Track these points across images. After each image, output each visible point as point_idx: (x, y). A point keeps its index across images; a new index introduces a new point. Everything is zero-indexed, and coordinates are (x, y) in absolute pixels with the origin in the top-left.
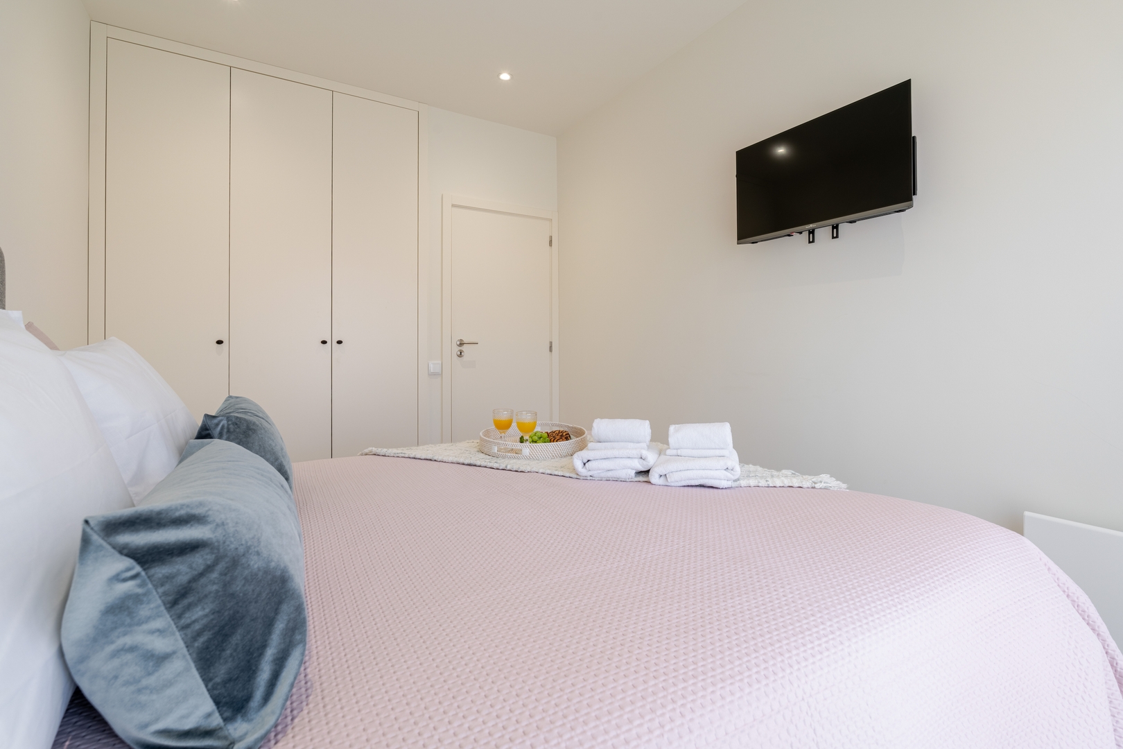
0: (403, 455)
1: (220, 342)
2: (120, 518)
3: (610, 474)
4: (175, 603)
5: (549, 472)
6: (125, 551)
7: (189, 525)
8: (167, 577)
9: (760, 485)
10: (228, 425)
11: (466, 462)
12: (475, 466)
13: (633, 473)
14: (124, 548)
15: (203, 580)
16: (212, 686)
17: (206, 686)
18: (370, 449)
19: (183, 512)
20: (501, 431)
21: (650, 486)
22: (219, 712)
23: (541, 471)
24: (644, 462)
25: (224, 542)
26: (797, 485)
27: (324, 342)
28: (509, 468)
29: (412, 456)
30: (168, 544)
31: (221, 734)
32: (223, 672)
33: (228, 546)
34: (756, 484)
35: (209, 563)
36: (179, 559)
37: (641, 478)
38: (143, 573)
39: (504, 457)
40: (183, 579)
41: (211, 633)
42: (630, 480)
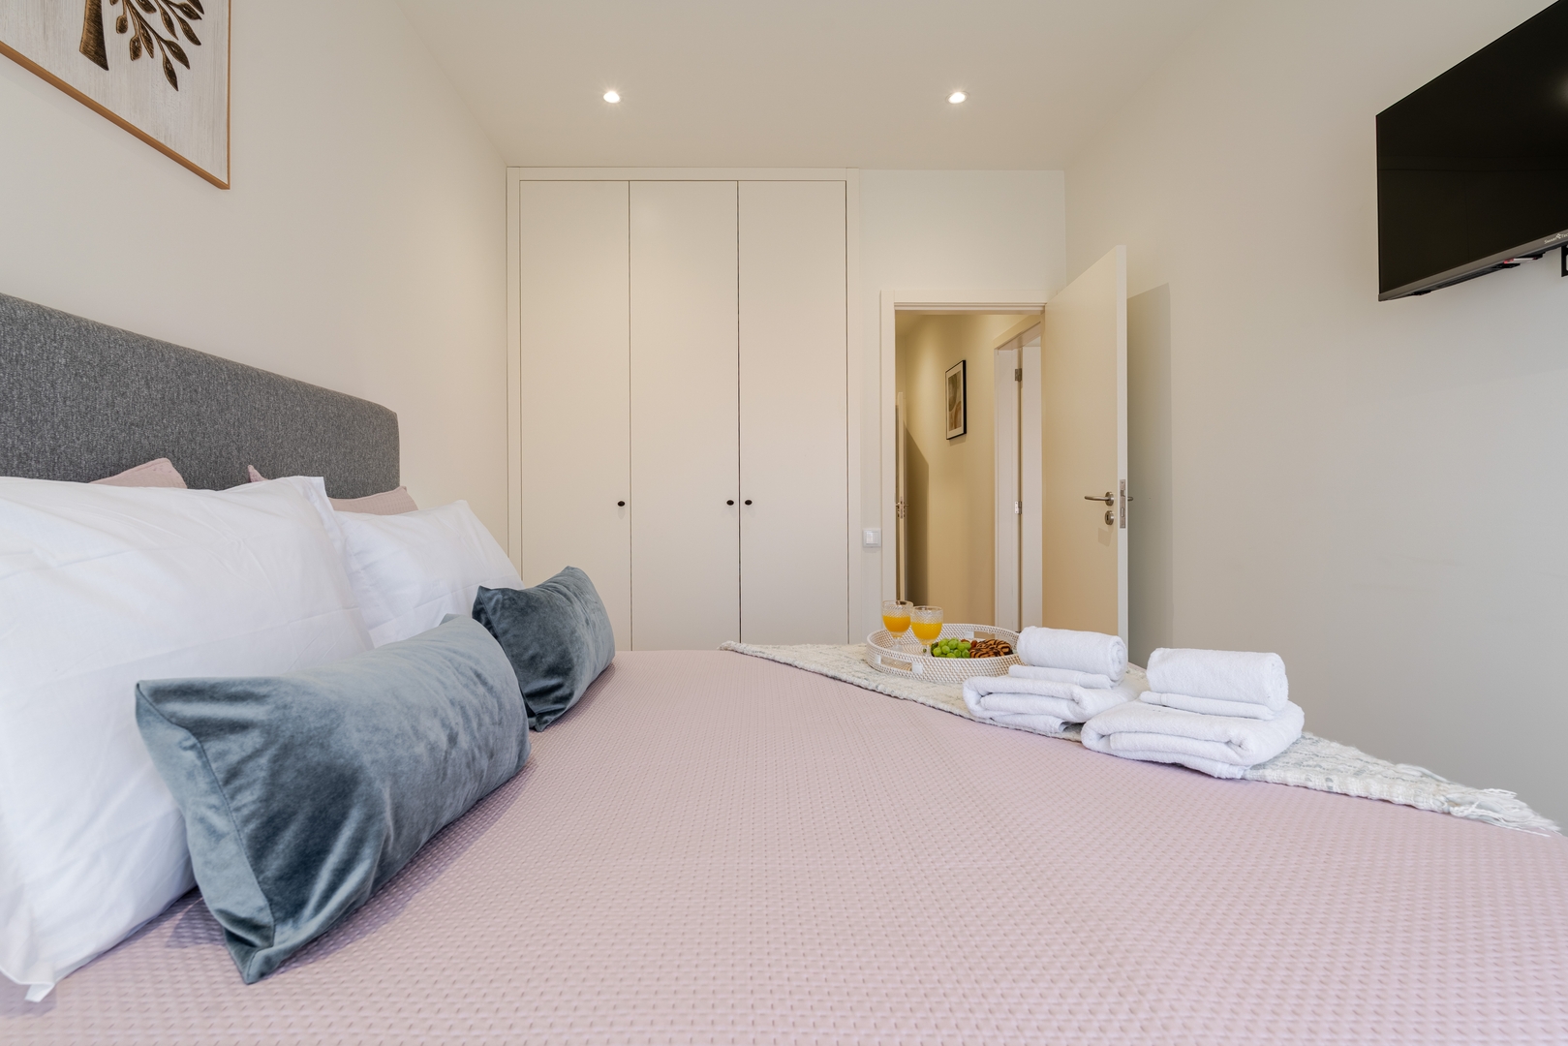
0: (761, 655)
1: (621, 504)
2: (170, 686)
3: (1019, 720)
4: (227, 782)
5: (932, 703)
6: (174, 720)
7: (245, 703)
8: (220, 754)
9: (1310, 784)
10: (504, 600)
11: (830, 673)
12: (840, 680)
13: (1056, 724)
14: (172, 717)
15: (251, 764)
16: (263, 879)
17: (257, 878)
18: (729, 642)
19: (240, 688)
20: (895, 633)
21: (1081, 750)
22: (271, 909)
23: (920, 700)
24: (1077, 708)
25: (278, 727)
26: (1401, 800)
27: (730, 503)
28: (880, 689)
29: (771, 657)
30: (215, 719)
31: (265, 932)
32: (274, 867)
33: (283, 731)
34: (1301, 781)
35: (257, 746)
36: (232, 737)
37: (1071, 735)
38: (199, 745)
39: (888, 673)
40: (233, 758)
41: (259, 821)
42: (1053, 735)
